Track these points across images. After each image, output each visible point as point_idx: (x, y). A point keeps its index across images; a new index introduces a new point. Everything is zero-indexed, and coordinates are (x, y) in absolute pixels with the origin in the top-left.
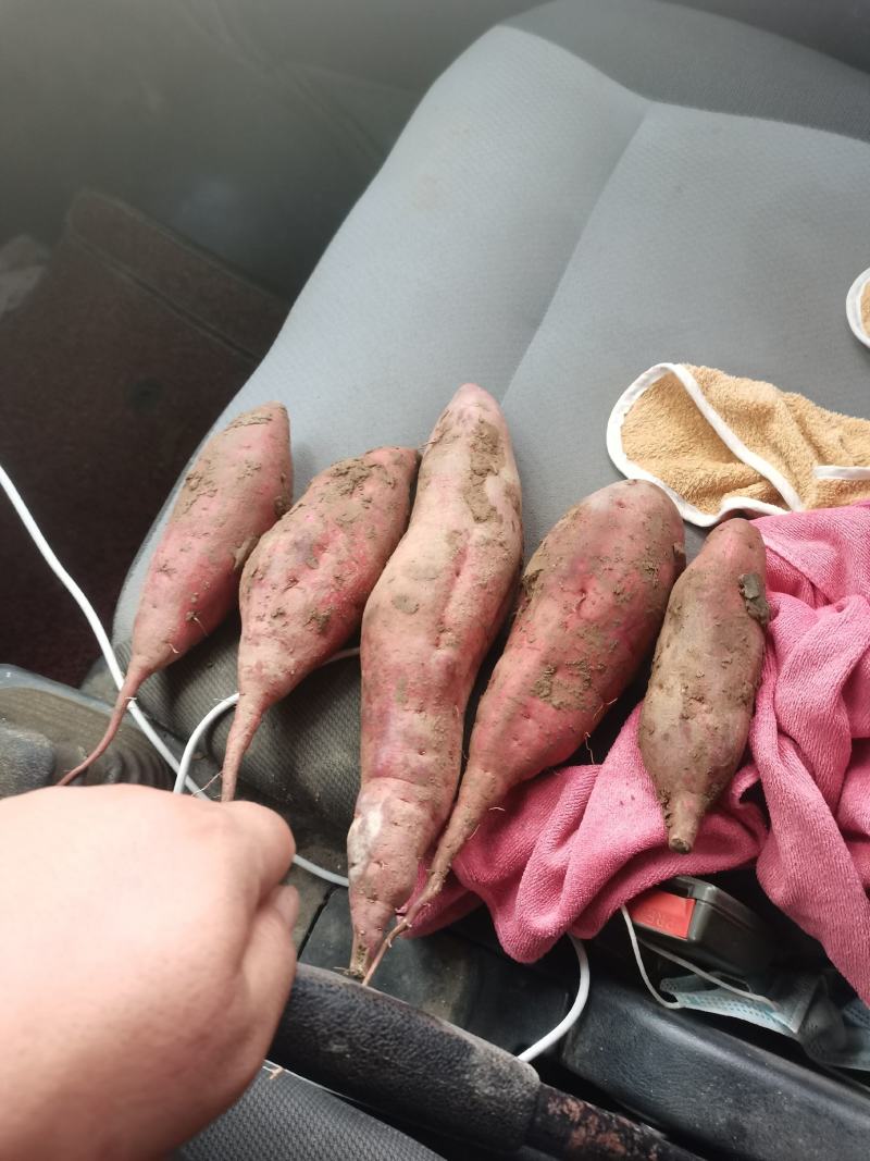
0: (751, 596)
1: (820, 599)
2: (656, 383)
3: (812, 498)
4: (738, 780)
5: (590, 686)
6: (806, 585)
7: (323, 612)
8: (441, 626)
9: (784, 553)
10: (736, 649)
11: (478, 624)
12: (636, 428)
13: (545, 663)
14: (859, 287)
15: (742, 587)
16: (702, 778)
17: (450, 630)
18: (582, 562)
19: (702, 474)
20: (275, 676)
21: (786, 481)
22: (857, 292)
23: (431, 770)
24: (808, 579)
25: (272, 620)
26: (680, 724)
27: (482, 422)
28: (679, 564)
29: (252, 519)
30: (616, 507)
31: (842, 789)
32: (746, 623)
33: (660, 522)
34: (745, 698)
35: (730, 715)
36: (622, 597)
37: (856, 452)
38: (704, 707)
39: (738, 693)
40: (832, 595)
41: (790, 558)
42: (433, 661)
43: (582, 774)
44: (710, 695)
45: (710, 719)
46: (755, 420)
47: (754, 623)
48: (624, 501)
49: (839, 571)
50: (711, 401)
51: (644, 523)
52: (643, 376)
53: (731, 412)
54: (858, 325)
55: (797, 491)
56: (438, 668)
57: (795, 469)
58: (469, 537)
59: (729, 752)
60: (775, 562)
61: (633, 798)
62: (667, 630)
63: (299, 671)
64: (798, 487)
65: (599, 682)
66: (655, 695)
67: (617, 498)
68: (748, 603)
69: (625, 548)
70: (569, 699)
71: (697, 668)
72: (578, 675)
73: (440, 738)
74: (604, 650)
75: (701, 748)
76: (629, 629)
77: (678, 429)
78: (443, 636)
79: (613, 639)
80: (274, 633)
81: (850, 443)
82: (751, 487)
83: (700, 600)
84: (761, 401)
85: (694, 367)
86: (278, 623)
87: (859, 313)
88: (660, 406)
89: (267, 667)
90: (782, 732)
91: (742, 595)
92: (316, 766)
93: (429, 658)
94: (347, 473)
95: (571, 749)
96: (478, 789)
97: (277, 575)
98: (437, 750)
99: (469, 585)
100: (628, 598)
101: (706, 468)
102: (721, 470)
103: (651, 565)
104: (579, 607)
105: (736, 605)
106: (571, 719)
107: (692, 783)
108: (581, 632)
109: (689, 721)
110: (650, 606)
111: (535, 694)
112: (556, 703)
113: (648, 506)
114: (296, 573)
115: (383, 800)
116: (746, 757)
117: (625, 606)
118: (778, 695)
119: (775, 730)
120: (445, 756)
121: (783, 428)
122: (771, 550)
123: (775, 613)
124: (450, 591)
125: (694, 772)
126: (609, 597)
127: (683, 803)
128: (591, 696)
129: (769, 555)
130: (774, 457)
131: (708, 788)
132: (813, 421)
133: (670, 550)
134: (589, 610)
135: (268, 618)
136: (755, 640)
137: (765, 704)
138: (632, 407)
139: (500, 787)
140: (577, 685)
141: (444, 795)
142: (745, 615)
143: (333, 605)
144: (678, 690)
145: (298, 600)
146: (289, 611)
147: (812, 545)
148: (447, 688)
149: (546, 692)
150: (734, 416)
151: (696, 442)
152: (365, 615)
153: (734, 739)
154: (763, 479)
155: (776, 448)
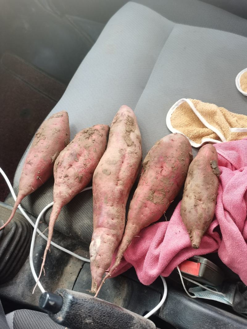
0: (214, 167)
1: (234, 168)
2: (180, 105)
3: (230, 138)
4: (213, 225)
5: (165, 197)
6: (229, 164)
7: (80, 175)
8: (118, 179)
9: (222, 154)
10: (210, 184)
11: (129, 178)
12: (175, 118)
13: (151, 190)
14: (239, 77)
15: (211, 165)
16: (202, 224)
17: (121, 180)
18: (162, 158)
19: (195, 131)
20: (65, 196)
21: (221, 133)
22: (239, 78)
23: (116, 225)
24: (230, 162)
25: (64, 178)
26: (194, 208)
27: (129, 116)
28: (191, 159)
29: (57, 147)
30: (171, 141)
31: (244, 227)
32: (213, 176)
33: (185, 145)
34: (214, 199)
35: (210, 205)
36: (174, 169)
37: (241, 124)
38: (202, 202)
39: (212, 197)
40: (237, 167)
41: (224, 156)
42: (116, 190)
43: (163, 225)
44: (203, 199)
45: (203, 206)
46: (211, 115)
47: (215, 176)
48: (174, 139)
49: (239, 159)
50: (197, 110)
51: (180, 146)
52: (177, 103)
53: (203, 113)
54: (239, 87)
55: (224, 136)
56: (117, 192)
57: (223, 130)
58: (126, 151)
59: (209, 216)
60: (220, 157)
61: (180, 232)
62: (188, 179)
63: (73, 194)
64: (225, 135)
65: (168, 195)
66: (185, 199)
67: (171, 138)
68: (213, 170)
69: (175, 153)
70: (159, 201)
71: (199, 190)
72: (161, 193)
73: (119, 214)
74: (169, 185)
75: (201, 215)
76: (177, 179)
77: (187, 118)
78: (119, 182)
79: (172, 182)
80: (65, 182)
81: (239, 122)
82: (210, 135)
83: (199, 169)
84: (213, 109)
85: (192, 100)
86: (66, 179)
87: (239, 83)
88: (182, 112)
89: (63, 193)
90: (225, 210)
91: (211, 167)
92: (79, 224)
93: (114, 189)
94: (87, 132)
95: (160, 216)
96: (131, 230)
97: (65, 164)
98: (118, 218)
99: (126, 166)
100: (176, 169)
101: (196, 130)
102: (202, 130)
103: (183, 159)
104: (161, 172)
105: (210, 170)
106: (160, 207)
107: (198, 226)
108: (162, 180)
109: (197, 207)
110: (183, 171)
111: (148, 200)
112: (155, 202)
113: (181, 141)
114: (71, 163)
115: (101, 235)
116: (214, 218)
117: (175, 171)
118: (223, 198)
119: (223, 209)
120: (120, 220)
121: (219, 117)
122: (219, 154)
123: (221, 173)
124: (121, 168)
125: (199, 223)
126: (170, 169)
127: (196, 233)
128: (166, 200)
129: (218, 155)
130: (217, 126)
131: (204, 228)
132: (228, 115)
133: (188, 154)
134: (164, 173)
135: (63, 178)
136: (216, 181)
137: (219, 201)
138: (174, 112)
139: (138, 230)
140: (161, 196)
141: (120, 232)
142: (213, 173)
143: (83, 173)
144: (193, 197)
145: (72, 172)
146: (69, 175)
147: (231, 152)
148: (120, 198)
149: (152, 199)
150: (204, 114)
151: (193, 122)
152: (94, 176)
153: (211, 213)
154: (214, 133)
155: (217, 123)
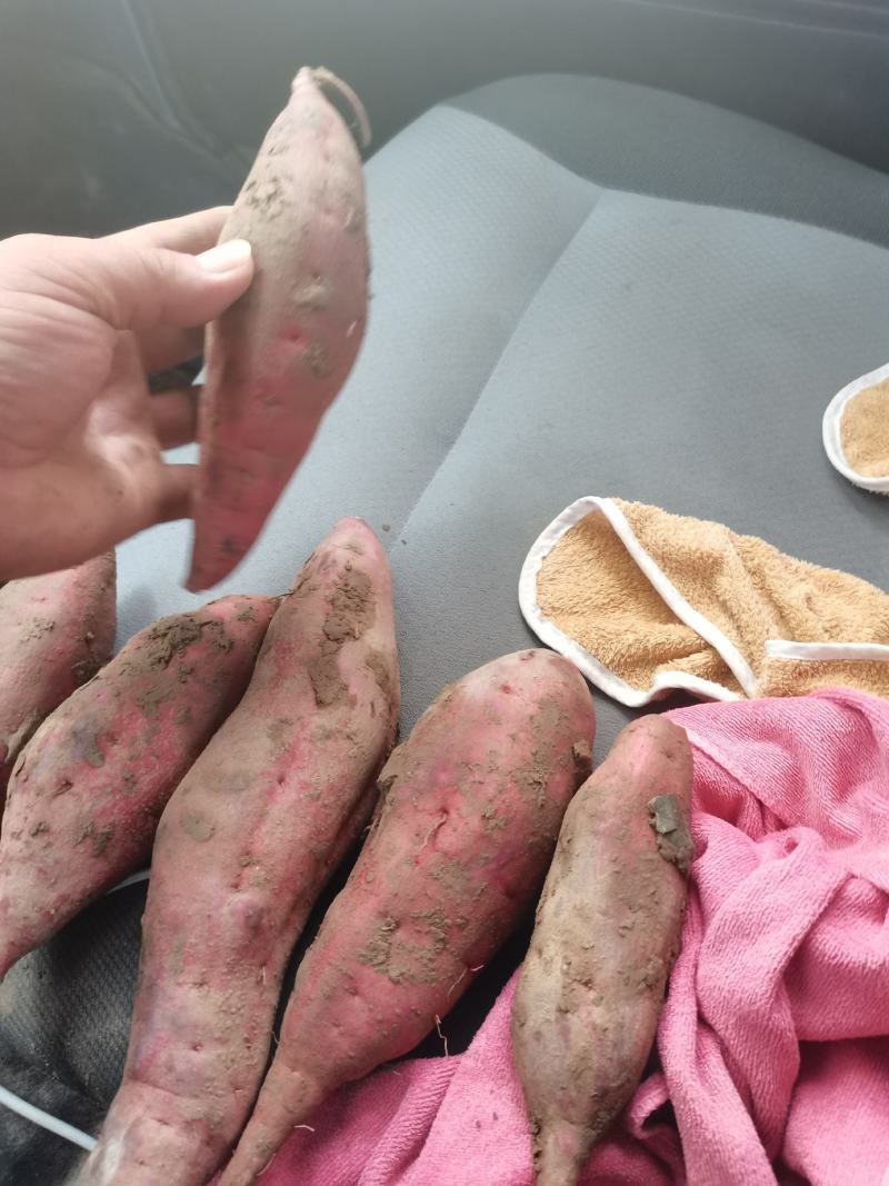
0: (664, 829)
1: (770, 821)
2: (583, 520)
3: (764, 681)
4: (642, 1096)
5: (444, 949)
6: (750, 805)
7: (102, 827)
8: (247, 858)
10: (641, 907)
11: (303, 851)
12: (557, 576)
13: (384, 914)
14: (838, 406)
15: (653, 815)
16: (585, 1102)
17: (258, 862)
18: (445, 770)
19: (630, 638)
20: (26, 918)
21: (737, 652)
22: (836, 411)
23: (209, 1073)
24: (752, 794)
25: (31, 839)
26: (557, 1020)
27: (348, 570)
28: (582, 770)
29: (34, 694)
30: (499, 693)
31: (788, 1114)
32: (657, 869)
33: (555, 714)
34: (650, 981)
35: (627, 1009)
36: (492, 823)
37: (827, 614)
38: (592, 995)
39: (642, 973)
40: (786, 815)
41: (728, 765)
42: (225, 910)
43: (431, 1073)
44: (600, 978)
45: (598, 1015)
46: (699, 572)
47: (668, 868)
48: (512, 685)
49: (795, 784)
50: (646, 546)
51: (532, 718)
52: (567, 511)
53: (670, 560)
54: (836, 452)
55: (751, 664)
56: (231, 921)
57: (749, 637)
58: (303, 727)
59: (622, 1064)
60: (709, 773)
61: (495, 1117)
62: (556, 869)
63: (65, 908)
64: (752, 660)
65: (460, 942)
66: (532, 963)
67: (504, 678)
68: (660, 840)
69: (503, 752)
70: (414, 968)
71: (585, 935)
72: (427, 933)
73: (229, 1023)
74: (466, 897)
75: (583, 1059)
76: (503, 866)
77: (608, 578)
78: (247, 871)
79: (480, 883)
80: (31, 857)
81: (818, 603)
82: (693, 657)
83: (595, 833)
84: (706, 548)
85: (626, 503)
86: (38, 842)
87: (838, 433)
88: (587, 547)
89: (15, 906)
90: (703, 1022)
91: (653, 827)
92: (89, 1035)
93: (219, 906)
94: (165, 635)
95: (416, 1039)
96: (280, 1097)
97: (44, 776)
98: (223, 1041)
99: (294, 796)
100: (501, 824)
101: (636, 629)
102: (658, 634)
103: (536, 777)
104: (435, 834)
105: (643, 842)
106: (414, 998)
107: (570, 1109)
108: (435, 871)
109: (569, 1015)
110: (533, 834)
111: (366, 961)
112: (394, 974)
113: (541, 692)
114: (70, 774)
115: (130, 1122)
116: (652, 1065)
117: (497, 835)
118: (701, 972)
119: (694, 1017)
120: (235, 1047)
121: (734, 583)
123: (701, 848)
124: (266, 805)
125: (574, 1094)
126: (475, 822)
127: (557, 1139)
128: (447, 963)
129: (697, 758)
130: (723, 619)
131: (594, 1117)
132: (772, 573)
133: (569, 752)
134: (448, 840)
135: (25, 837)
136: (670, 892)
137: (681, 982)
138: (554, 547)
139: (313, 1091)
140: (427, 946)
141: (228, 1105)
142: (656, 856)
143: (118, 817)
144: (558, 965)
145: (67, 812)
146: (54, 827)
147: (758, 746)
148: (245, 947)
149: (381, 958)
150: (674, 565)
151: (629, 595)
152: (160, 826)
153: (631, 1046)
154: (708, 646)
155: (724, 607)
